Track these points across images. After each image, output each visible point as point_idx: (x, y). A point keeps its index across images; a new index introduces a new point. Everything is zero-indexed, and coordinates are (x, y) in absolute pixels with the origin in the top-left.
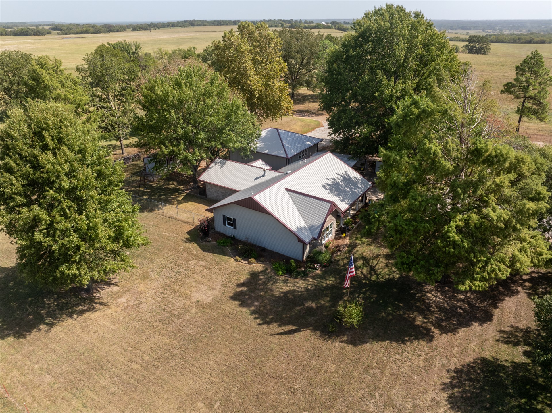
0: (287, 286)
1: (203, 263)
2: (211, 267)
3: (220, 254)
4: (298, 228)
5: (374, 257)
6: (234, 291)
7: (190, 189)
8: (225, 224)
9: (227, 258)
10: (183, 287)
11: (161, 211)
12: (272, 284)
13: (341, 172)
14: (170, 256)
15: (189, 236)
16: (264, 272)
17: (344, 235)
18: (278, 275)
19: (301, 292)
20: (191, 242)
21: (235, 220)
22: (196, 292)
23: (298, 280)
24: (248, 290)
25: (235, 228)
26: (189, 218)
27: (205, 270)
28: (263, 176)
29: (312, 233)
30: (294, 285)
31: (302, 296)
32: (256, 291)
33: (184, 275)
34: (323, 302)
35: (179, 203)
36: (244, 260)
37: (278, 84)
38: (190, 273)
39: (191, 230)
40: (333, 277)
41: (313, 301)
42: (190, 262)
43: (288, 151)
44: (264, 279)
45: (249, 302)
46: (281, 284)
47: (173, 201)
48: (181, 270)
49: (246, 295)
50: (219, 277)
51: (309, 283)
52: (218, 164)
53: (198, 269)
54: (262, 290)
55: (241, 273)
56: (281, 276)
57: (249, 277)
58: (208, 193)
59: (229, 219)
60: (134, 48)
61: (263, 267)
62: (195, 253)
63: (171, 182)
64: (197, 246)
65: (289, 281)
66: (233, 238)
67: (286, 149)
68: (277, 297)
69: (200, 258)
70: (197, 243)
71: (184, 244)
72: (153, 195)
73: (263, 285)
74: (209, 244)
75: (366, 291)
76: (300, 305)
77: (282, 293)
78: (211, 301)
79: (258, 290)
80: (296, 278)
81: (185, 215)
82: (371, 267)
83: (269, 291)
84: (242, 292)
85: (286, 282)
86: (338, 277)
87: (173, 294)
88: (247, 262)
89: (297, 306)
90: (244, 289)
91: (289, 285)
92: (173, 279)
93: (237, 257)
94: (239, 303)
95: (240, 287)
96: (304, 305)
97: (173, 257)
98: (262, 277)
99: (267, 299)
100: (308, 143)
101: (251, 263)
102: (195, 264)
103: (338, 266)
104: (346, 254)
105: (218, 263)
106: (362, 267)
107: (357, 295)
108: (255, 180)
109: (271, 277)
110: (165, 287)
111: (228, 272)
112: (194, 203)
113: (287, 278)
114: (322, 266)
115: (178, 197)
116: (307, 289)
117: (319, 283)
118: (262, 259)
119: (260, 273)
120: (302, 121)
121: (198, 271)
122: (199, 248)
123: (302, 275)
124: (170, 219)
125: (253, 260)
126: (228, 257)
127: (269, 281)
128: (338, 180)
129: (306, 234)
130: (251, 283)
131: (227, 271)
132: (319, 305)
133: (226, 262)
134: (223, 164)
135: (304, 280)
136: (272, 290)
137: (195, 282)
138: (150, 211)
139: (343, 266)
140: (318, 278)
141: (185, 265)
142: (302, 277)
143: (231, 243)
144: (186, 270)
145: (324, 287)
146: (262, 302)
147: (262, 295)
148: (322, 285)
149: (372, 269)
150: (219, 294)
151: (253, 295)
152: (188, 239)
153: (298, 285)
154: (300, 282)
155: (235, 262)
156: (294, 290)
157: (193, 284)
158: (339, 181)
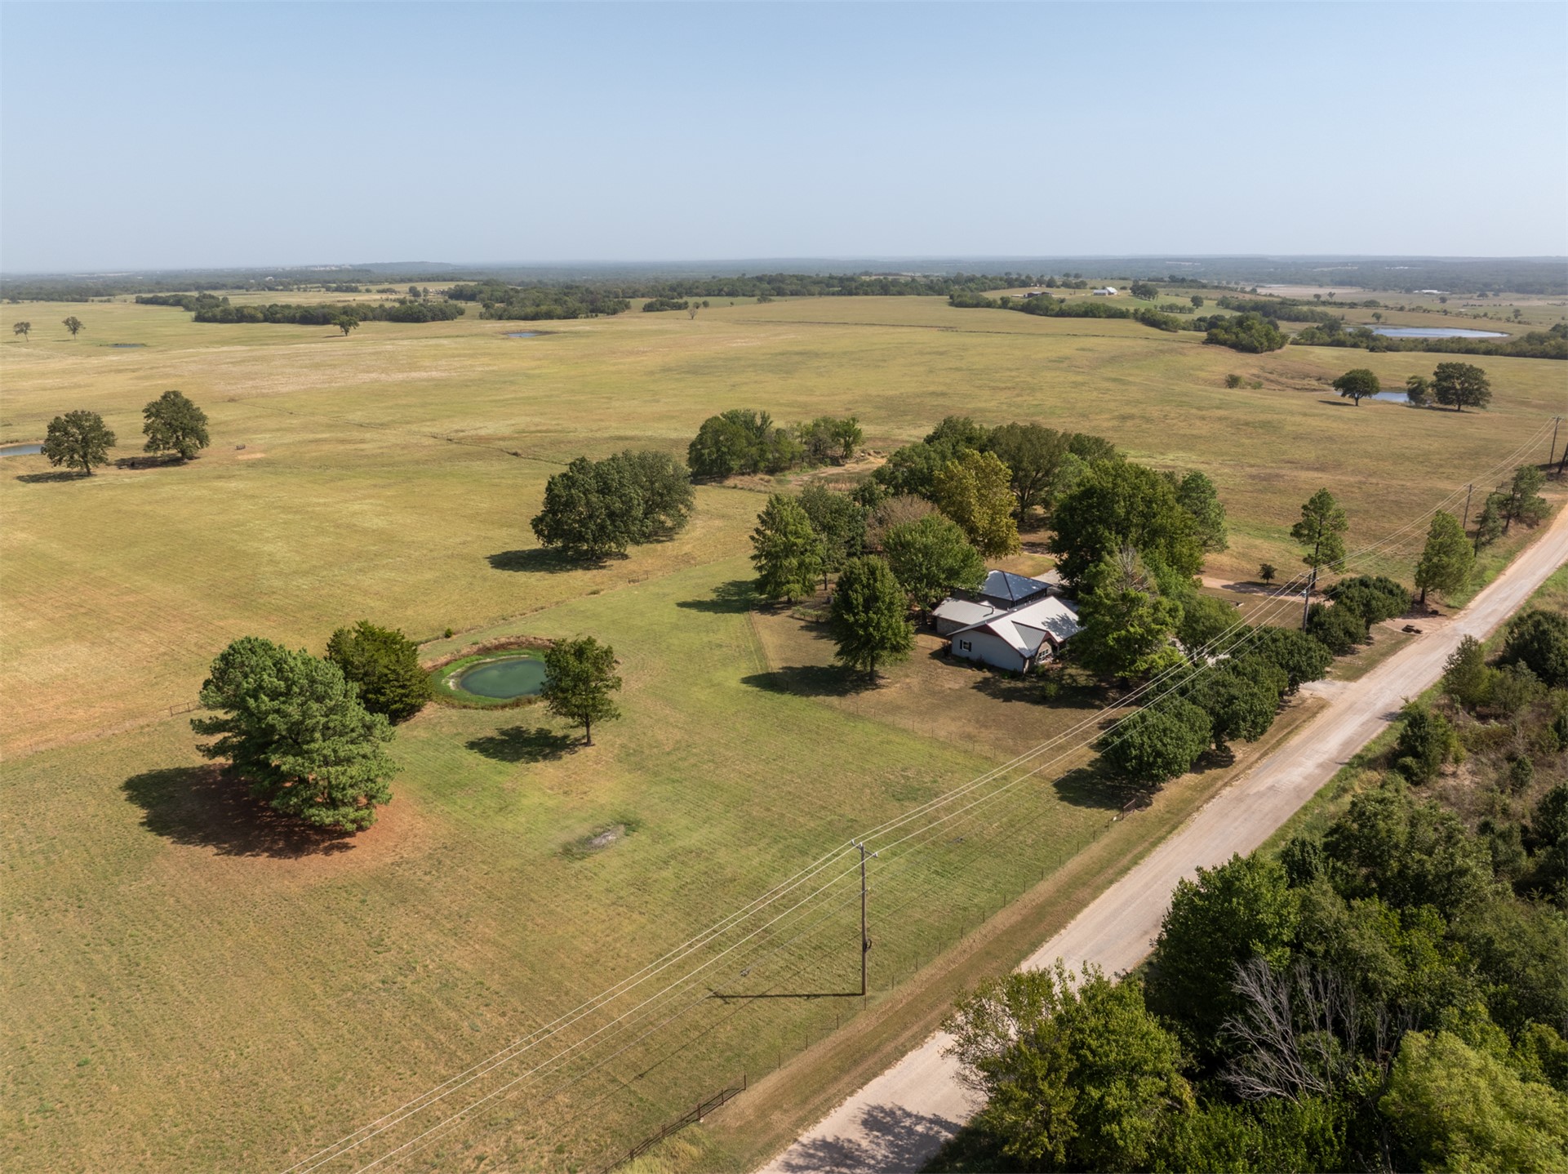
0: (1011, 684)
1: (946, 671)
2: (953, 673)
3: (958, 667)
4: (1021, 648)
5: (1079, 675)
6: (973, 685)
8: (960, 648)
9: (964, 669)
13: (1062, 613)
14: (919, 669)
18: (1005, 679)
19: (1021, 687)
20: (934, 660)
21: (971, 642)
24: (983, 685)
25: (970, 650)
26: (929, 646)
28: (991, 613)
29: (1031, 652)
36: (977, 671)
37: (1006, 520)
39: (933, 653)
43: (1015, 595)
45: (985, 690)
46: (1007, 684)
49: (981, 687)
51: (1026, 684)
52: (948, 603)
54: (993, 685)
55: (975, 678)
56: (1008, 680)
57: (982, 680)
58: (940, 626)
59: (963, 643)
60: (758, 421)
61: (992, 675)
62: (939, 667)
66: (969, 657)
67: (1010, 590)
69: (943, 668)
70: (939, 661)
71: (929, 662)
74: (950, 661)
79: (990, 685)
80: (1017, 681)
81: (926, 644)
83: (998, 686)
84: (978, 686)
90: (980, 684)
93: (970, 669)
98: (991, 680)
99: (998, 689)
100: (1035, 588)
106: (1068, 680)
108: (985, 615)
109: (999, 680)
112: (933, 635)
113: (1012, 681)
114: (1037, 677)
116: (1024, 687)
118: (990, 670)
119: (989, 678)
120: (1032, 559)
122: (942, 664)
125: (984, 671)
127: (997, 683)
128: (1056, 620)
129: (1027, 652)
131: (963, 678)
134: (953, 603)
135: (1023, 683)
143: (967, 660)
146: (994, 691)
147: (994, 688)
149: (1075, 681)
151: (987, 688)
152: (932, 658)
153: (1018, 685)
154: (1020, 683)
155: (969, 672)
156: (1016, 687)
158: (1059, 620)
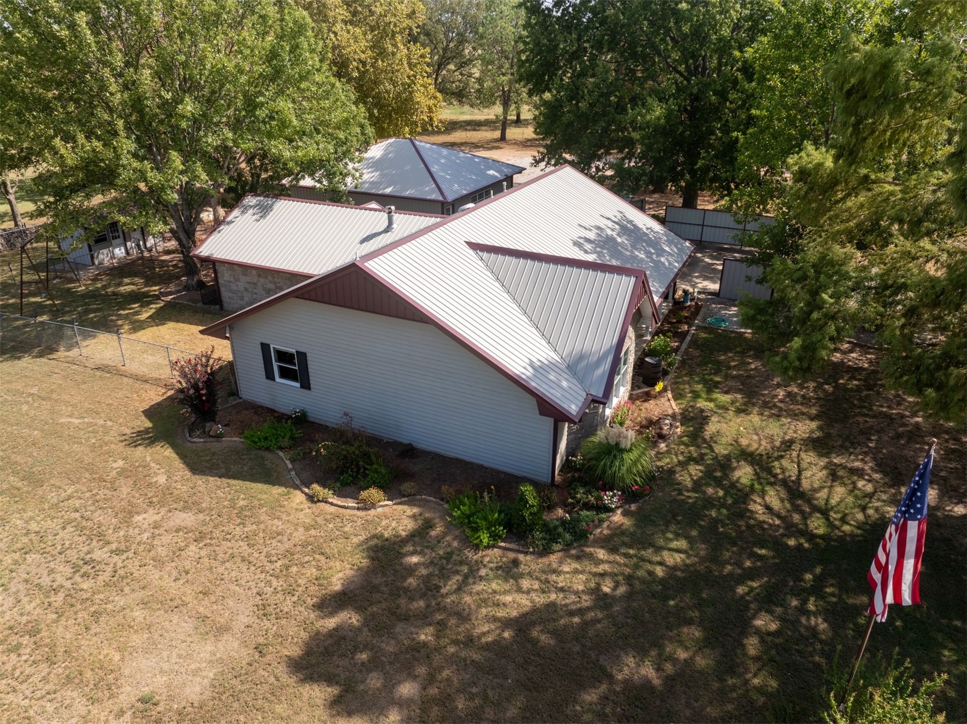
0: (519, 590)
1: (187, 519)
2: (217, 533)
3: (253, 478)
4: (531, 364)
5: (779, 449)
6: (304, 635)
7: (179, 291)
8: (270, 376)
9: (277, 490)
10: (94, 629)
11: (74, 352)
12: (459, 589)
13: (612, 213)
14: (69, 498)
15: (149, 424)
16: (419, 536)
17: (659, 387)
18: (477, 548)
19: (581, 612)
20: (152, 442)
21: (302, 356)
22: (146, 651)
23: (554, 558)
24: (366, 623)
25: (306, 385)
26: (159, 367)
27: (192, 547)
28: (388, 229)
29: (581, 381)
30: (546, 587)
31: (591, 632)
32: (399, 628)
33: (104, 577)
34: (682, 655)
35: (138, 326)
36: (340, 494)
38: (133, 566)
39: (158, 404)
40: (677, 536)
41: (642, 653)
42: (138, 518)
43: (443, 187)
44: (426, 565)
45: (375, 681)
46: (494, 586)
47: (120, 322)
48: (98, 555)
49: (356, 649)
50: (246, 574)
51: (601, 568)
52: (251, 211)
53: (164, 545)
54: (424, 618)
55: (333, 548)
56: (488, 547)
57: (365, 562)
58: (225, 294)
59: (283, 356)
61: (414, 517)
62: (162, 479)
63: (126, 280)
64: (174, 455)
65: (523, 568)
66: (301, 420)
67: (439, 182)
68: (488, 647)
69: (178, 499)
70: (174, 446)
71: (129, 451)
72: (64, 314)
73: (423, 596)
74: (215, 446)
75: (820, 581)
76: (596, 681)
77: (507, 623)
78: (208, 694)
79: (406, 618)
80: (545, 552)
81: (150, 359)
82: (785, 483)
83: (453, 621)
84: (338, 636)
85: (509, 571)
86: (694, 533)
87: (44, 668)
88: (351, 503)
89: (582, 687)
90: (350, 618)
91: (525, 584)
92: (58, 599)
93: (316, 487)
94: (333, 691)
95: (332, 614)
96: (610, 677)
97: (77, 503)
98: (415, 559)
99: (452, 660)
100: (491, 172)
101: (366, 506)
102: (156, 526)
103: (680, 494)
104: (687, 445)
105: (242, 516)
106: (757, 486)
107: (795, 603)
108: (362, 242)
109: (448, 556)
110: (14, 640)
111: (282, 548)
112: (181, 325)
113: (512, 555)
114: (629, 496)
115: (137, 313)
116: (602, 600)
117: (637, 567)
118: (407, 487)
119: (404, 541)
121: (162, 552)
122: (178, 463)
123: (568, 536)
124: (98, 373)
125: (373, 493)
126: (282, 490)
127: (445, 576)
128: (609, 232)
129: (565, 384)
130: (375, 588)
131: (277, 547)
132: (669, 668)
133: (275, 509)
134: (264, 211)
135: (578, 558)
136: (463, 616)
137: (144, 603)
138: (40, 355)
139: (694, 490)
140: (625, 544)
141: (116, 529)
142: (568, 546)
143: (292, 438)
144: (117, 552)
145: (662, 581)
146: (431, 679)
147: (425, 644)
148: (651, 573)
149: (795, 492)
150: (244, 655)
151: (390, 647)
152: (147, 431)
153: (561, 581)
154: (566, 568)
155: (307, 504)
156: (552, 606)
157: (138, 614)
158: (614, 234)
